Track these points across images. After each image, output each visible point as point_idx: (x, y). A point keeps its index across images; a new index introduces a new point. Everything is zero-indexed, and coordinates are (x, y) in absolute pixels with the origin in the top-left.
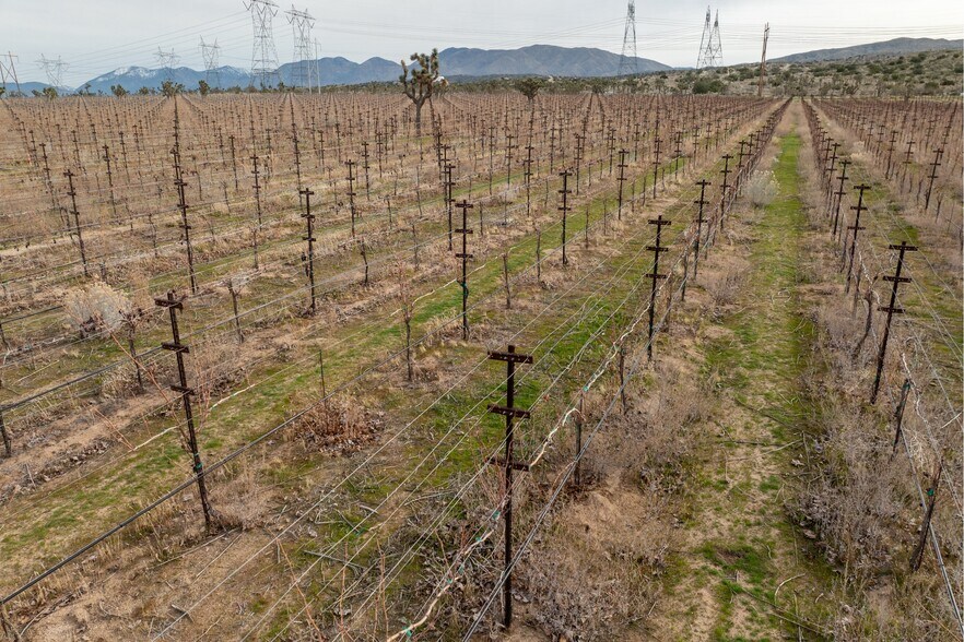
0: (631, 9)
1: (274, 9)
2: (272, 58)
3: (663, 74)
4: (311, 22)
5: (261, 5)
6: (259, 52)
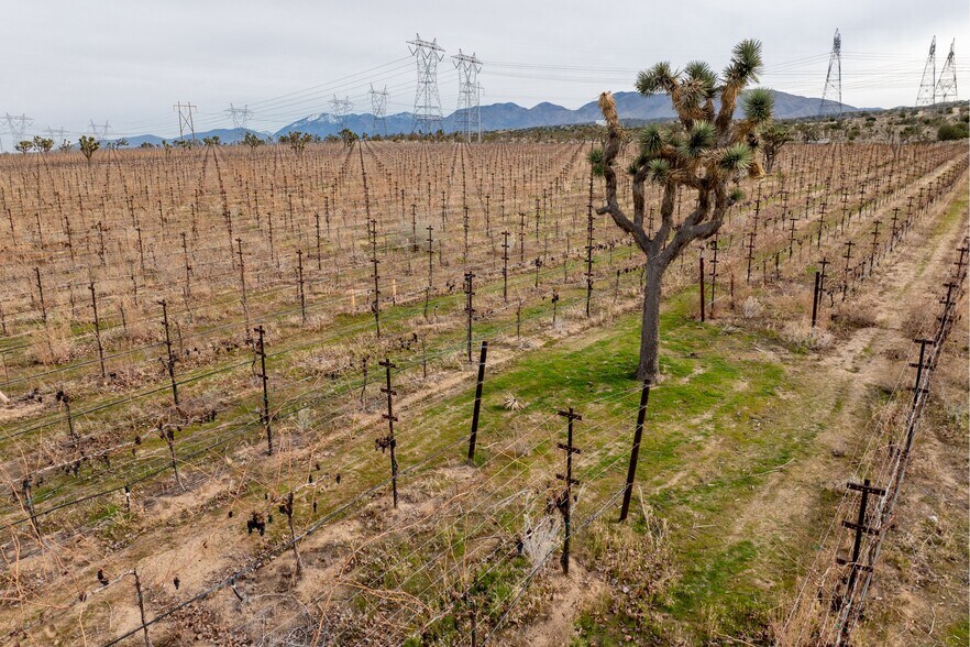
0: (837, 43)
1: (440, 53)
2: (434, 103)
3: (869, 116)
4: (478, 66)
5: (427, 50)
6: (422, 98)
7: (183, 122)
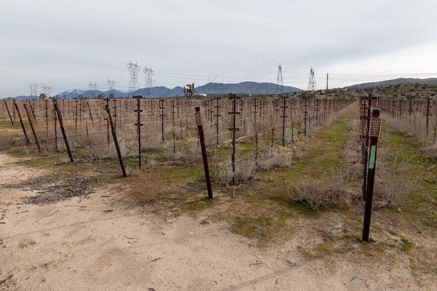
0: (280, 68)
1: (138, 68)
2: (137, 86)
4: (153, 73)
5: (134, 67)
6: (132, 84)
7: (32, 91)
